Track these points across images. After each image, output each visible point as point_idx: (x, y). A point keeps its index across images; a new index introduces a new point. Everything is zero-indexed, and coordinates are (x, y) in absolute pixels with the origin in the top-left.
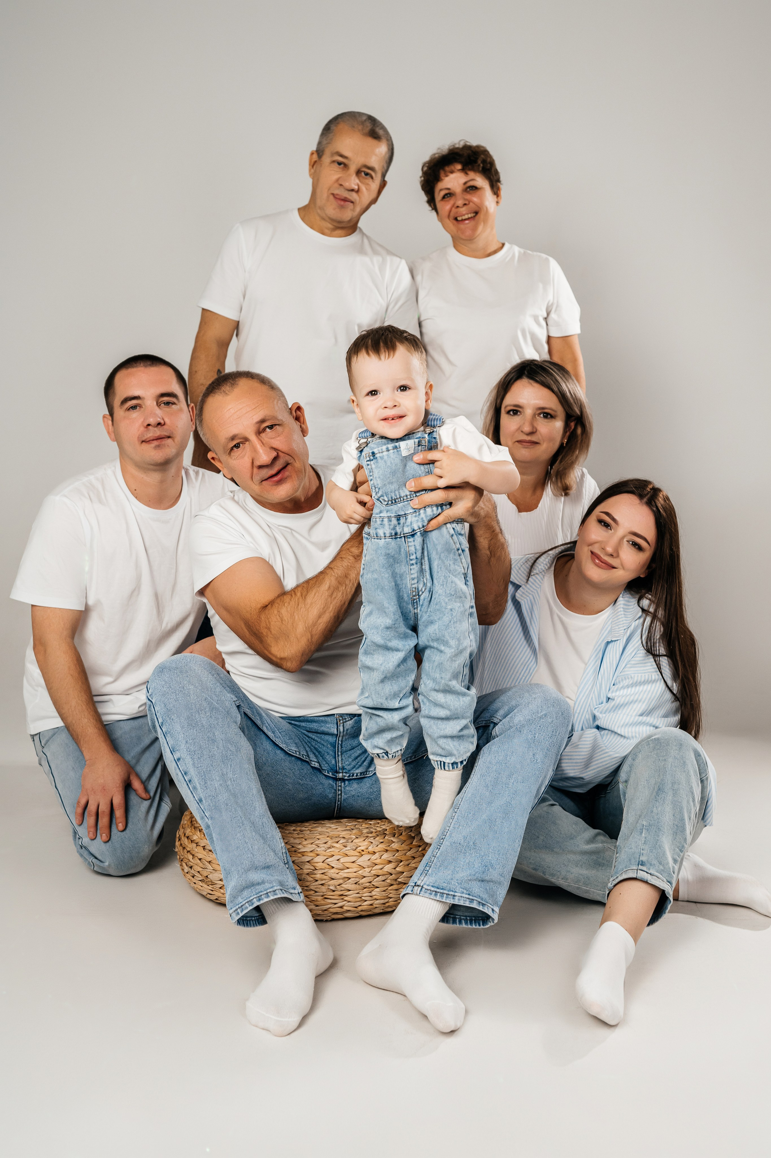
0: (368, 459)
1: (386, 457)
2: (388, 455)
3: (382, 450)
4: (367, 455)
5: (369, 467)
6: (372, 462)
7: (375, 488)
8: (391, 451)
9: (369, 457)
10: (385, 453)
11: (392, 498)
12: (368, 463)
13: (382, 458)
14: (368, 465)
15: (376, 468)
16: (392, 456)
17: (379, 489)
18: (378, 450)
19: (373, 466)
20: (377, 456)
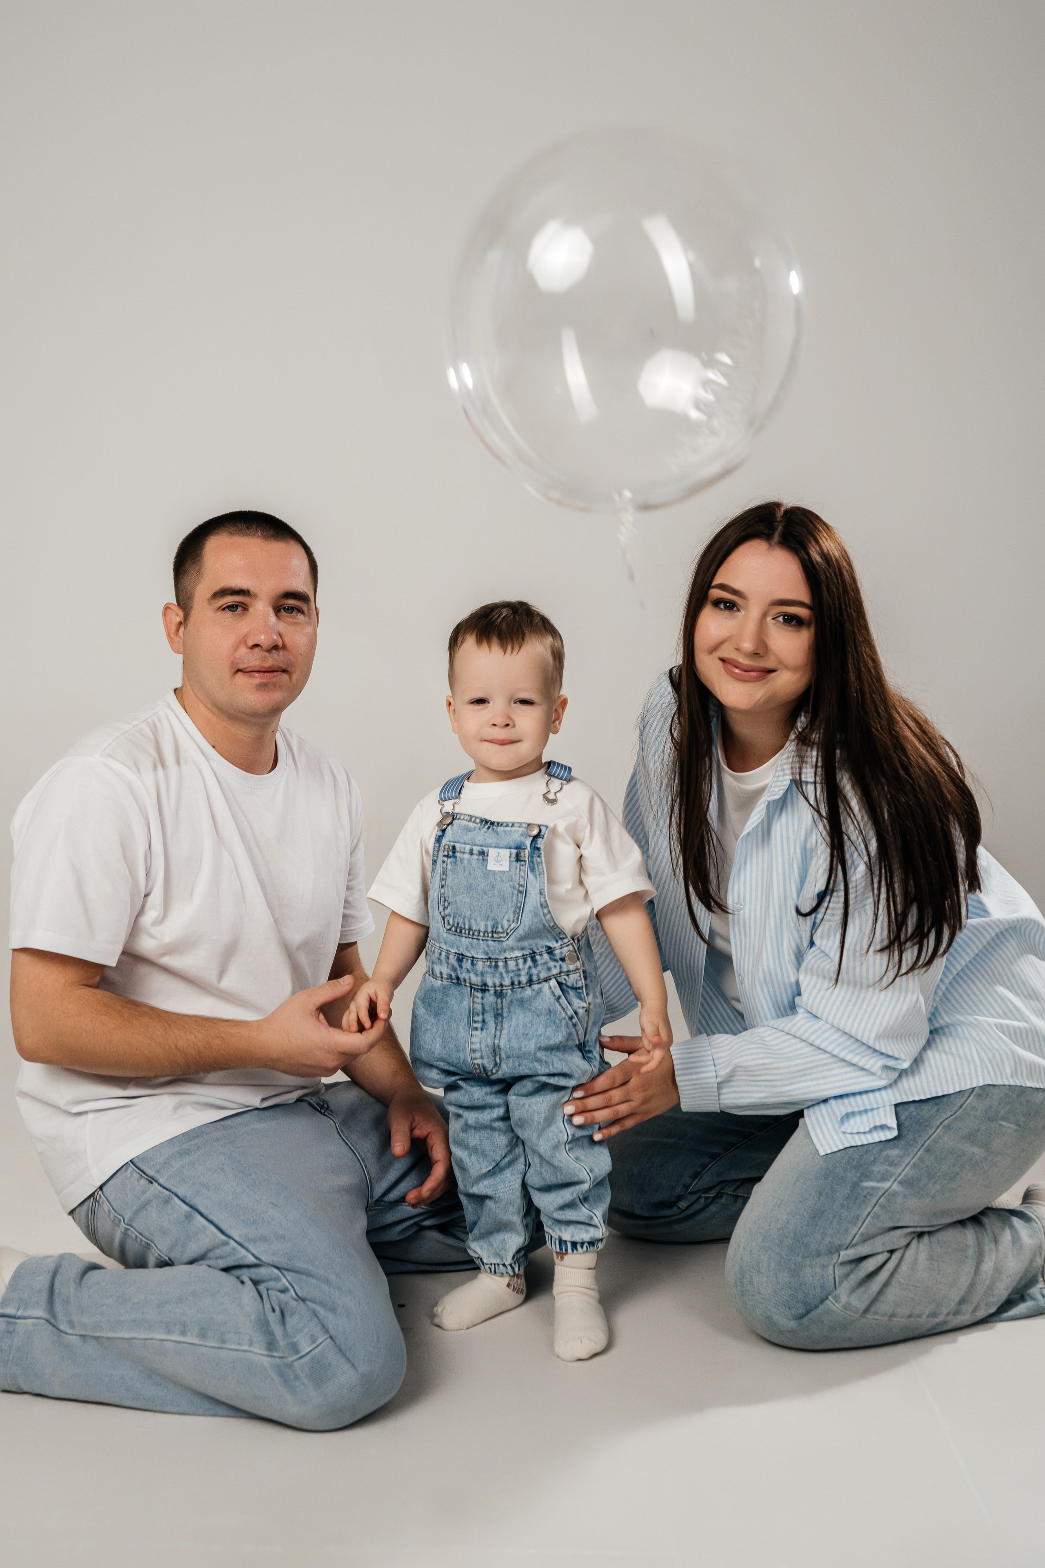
0: (446, 853)
1: (466, 862)
2: (469, 860)
3: (464, 849)
4: (447, 847)
5: (444, 865)
6: (450, 860)
7: (445, 900)
8: (475, 857)
9: (448, 852)
10: (467, 856)
11: (458, 924)
12: (445, 859)
13: (462, 860)
14: (444, 862)
15: (452, 870)
16: (474, 863)
17: (449, 904)
18: (460, 848)
19: (449, 867)
20: (458, 855)
